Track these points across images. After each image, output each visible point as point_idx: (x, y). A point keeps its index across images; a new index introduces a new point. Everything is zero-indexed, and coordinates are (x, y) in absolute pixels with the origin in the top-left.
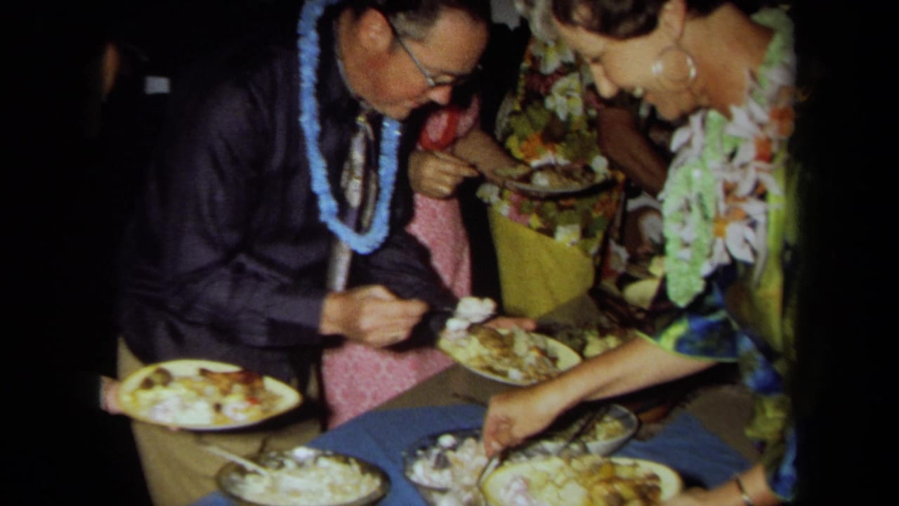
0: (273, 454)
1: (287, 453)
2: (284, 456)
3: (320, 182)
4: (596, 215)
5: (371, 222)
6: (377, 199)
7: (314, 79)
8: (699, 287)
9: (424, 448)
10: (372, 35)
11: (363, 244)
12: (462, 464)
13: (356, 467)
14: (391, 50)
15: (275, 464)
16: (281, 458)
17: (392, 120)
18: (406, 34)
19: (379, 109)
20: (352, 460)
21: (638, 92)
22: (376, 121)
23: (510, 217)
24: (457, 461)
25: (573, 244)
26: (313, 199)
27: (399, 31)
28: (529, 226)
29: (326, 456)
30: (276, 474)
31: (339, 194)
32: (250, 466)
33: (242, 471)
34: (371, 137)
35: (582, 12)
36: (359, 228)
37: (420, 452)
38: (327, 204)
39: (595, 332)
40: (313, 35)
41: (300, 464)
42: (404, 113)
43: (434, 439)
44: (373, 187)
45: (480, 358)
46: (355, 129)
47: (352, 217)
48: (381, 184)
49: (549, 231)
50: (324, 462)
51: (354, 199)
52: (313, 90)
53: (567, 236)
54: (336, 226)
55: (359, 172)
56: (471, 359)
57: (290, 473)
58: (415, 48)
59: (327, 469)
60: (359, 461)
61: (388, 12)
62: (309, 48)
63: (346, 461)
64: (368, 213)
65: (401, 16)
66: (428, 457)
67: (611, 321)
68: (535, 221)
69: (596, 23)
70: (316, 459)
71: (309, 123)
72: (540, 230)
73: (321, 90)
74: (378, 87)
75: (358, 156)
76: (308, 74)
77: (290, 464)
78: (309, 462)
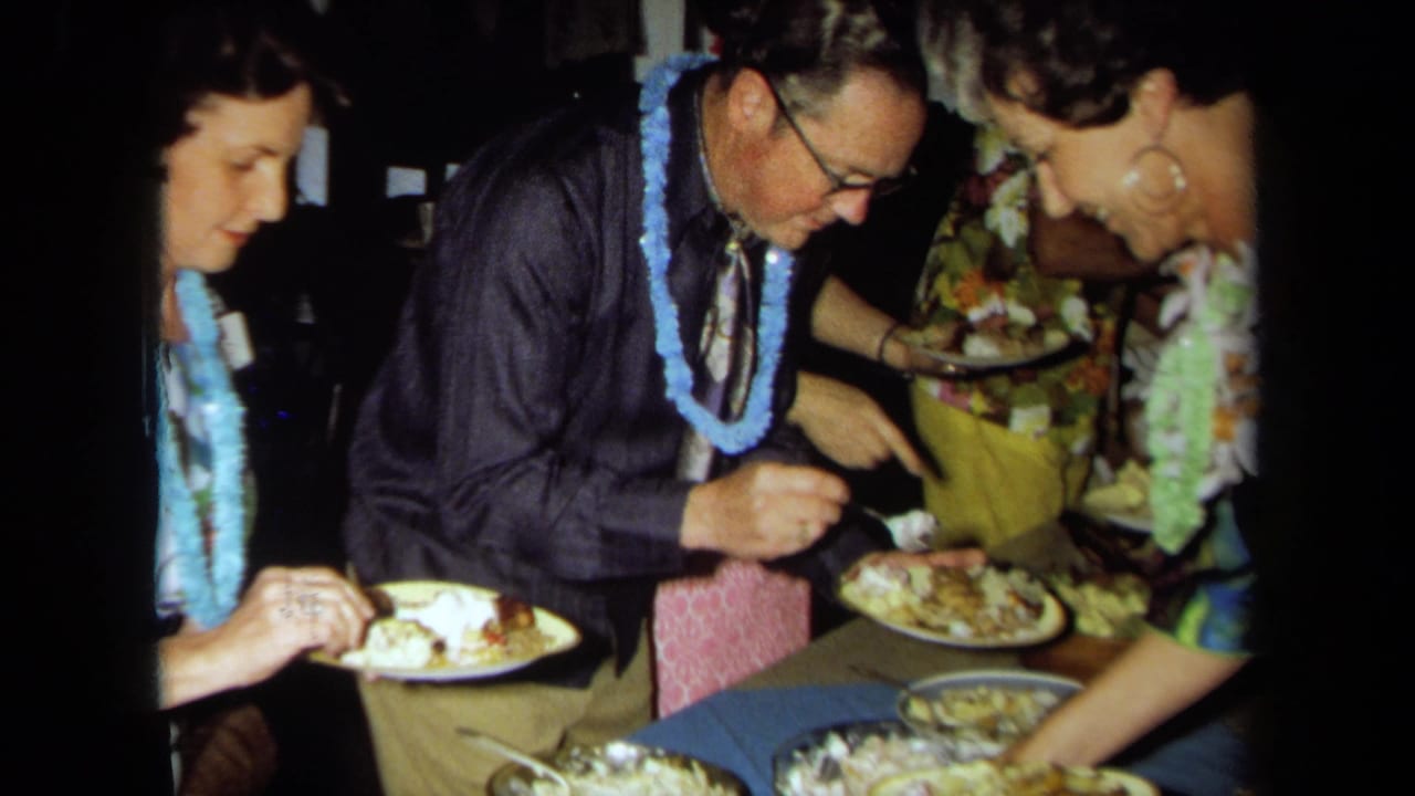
0: (576, 751)
1: (597, 751)
2: (593, 755)
3: (668, 340)
4: (1071, 389)
5: (744, 406)
6: (754, 370)
7: (664, 180)
8: (1195, 519)
9: (805, 749)
10: (748, 111)
11: (732, 439)
12: (859, 775)
13: (701, 775)
14: (774, 131)
15: (579, 766)
16: (584, 758)
17: (780, 249)
18: (796, 106)
19: (760, 232)
20: (695, 765)
21: (1102, 213)
22: (756, 250)
23: (942, 398)
24: (851, 769)
25: (1038, 435)
26: (657, 364)
27: (787, 103)
28: (969, 411)
29: (654, 756)
30: (578, 782)
31: (696, 360)
32: (539, 769)
33: (527, 776)
34: (747, 274)
35: (1022, 82)
36: (725, 414)
37: (798, 755)
38: (677, 374)
39: (1067, 578)
40: (662, 113)
41: (616, 769)
42: (798, 239)
43: (820, 737)
44: (748, 351)
45: (907, 608)
46: (724, 261)
47: (716, 396)
48: (762, 349)
49: (1001, 418)
50: (651, 766)
51: (719, 368)
52: (662, 197)
53: (1029, 421)
54: (687, 406)
55: (726, 328)
56: (892, 611)
57: (600, 781)
58: (810, 129)
59: (657, 778)
60: (705, 766)
61: (773, 73)
62: (655, 132)
63: (686, 764)
64: (741, 391)
65: (793, 80)
66: (810, 762)
67: (1091, 562)
68: (978, 403)
69: (1041, 99)
70: (640, 762)
71: (654, 246)
72: (987, 417)
73: (674, 196)
74: (755, 194)
75: (726, 302)
76: (654, 173)
77: (600, 767)
78: (631, 766)
